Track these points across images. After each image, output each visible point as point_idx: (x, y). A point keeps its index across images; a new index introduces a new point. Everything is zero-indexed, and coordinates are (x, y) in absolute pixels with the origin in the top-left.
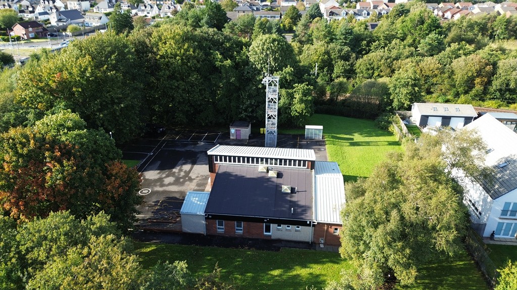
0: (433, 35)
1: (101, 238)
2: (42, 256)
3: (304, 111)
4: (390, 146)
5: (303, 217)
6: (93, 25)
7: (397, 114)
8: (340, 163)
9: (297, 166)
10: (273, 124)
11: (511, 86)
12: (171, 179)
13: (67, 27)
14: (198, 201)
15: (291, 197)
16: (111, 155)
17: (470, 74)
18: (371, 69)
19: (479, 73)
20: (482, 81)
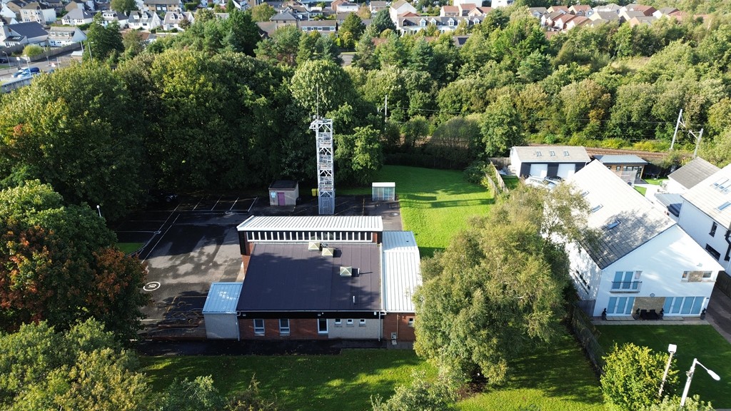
0: (536, 55)
1: (94, 355)
2: (13, 383)
3: (369, 164)
4: (483, 206)
5: (369, 307)
6: (61, 45)
7: (491, 163)
8: (418, 232)
9: (359, 240)
10: (328, 183)
11: (633, 119)
12: (188, 267)
13: (23, 48)
14: (226, 295)
15: (352, 283)
16: (101, 240)
17: (583, 106)
18: (459, 103)
19: (594, 104)
20: (598, 114)
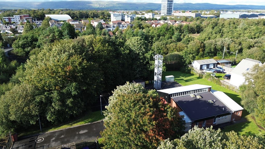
5: (227, 111)
7: (190, 66)
9: (204, 92)
15: (215, 104)
17: (198, 48)
20: (202, 50)
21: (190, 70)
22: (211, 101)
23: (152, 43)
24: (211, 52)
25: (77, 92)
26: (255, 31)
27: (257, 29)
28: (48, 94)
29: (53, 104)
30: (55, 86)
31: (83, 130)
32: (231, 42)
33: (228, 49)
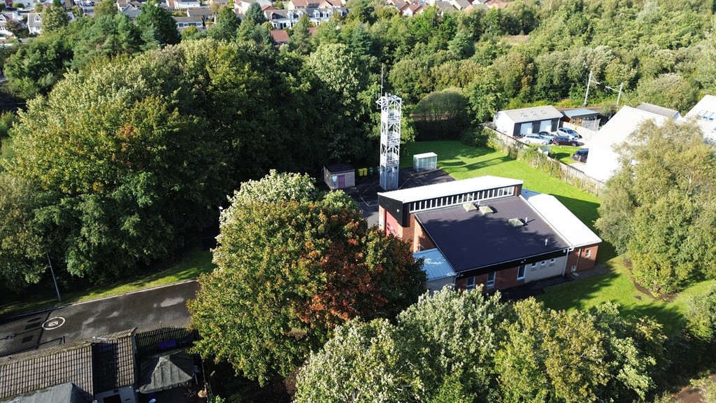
4: (507, 162)
5: (556, 247)
7: (486, 127)
9: (503, 196)
11: (555, 82)
14: (432, 261)
15: (528, 230)
17: (517, 75)
19: (524, 72)
20: (528, 80)
21: (487, 137)
22: (516, 221)
23: (391, 63)
24: (554, 88)
25: (152, 198)
26: (683, 28)
27: (689, 20)
28: (69, 202)
29: (84, 229)
30: (91, 182)
31: (172, 297)
32: (610, 58)
33: (601, 77)
